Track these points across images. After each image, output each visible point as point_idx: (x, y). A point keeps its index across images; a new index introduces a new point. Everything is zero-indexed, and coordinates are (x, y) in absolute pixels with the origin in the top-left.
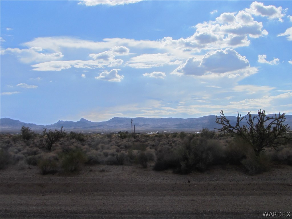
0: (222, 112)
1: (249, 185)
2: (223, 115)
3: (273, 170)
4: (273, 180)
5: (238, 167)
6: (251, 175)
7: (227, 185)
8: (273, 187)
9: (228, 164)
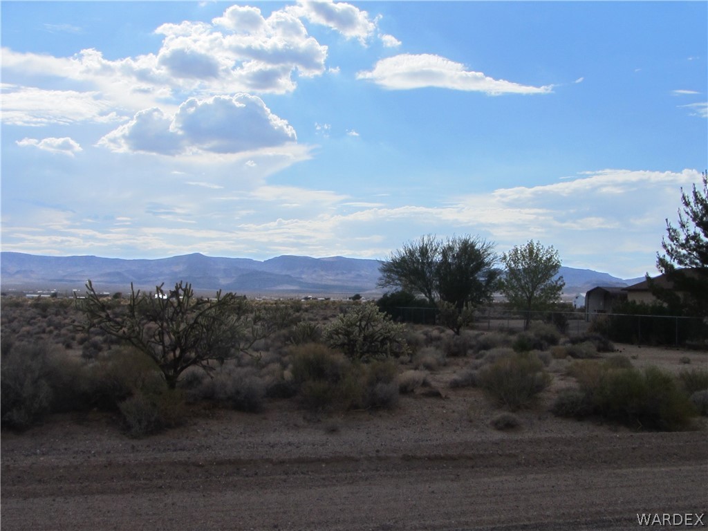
0: (90, 282)
1: (106, 467)
2: (92, 290)
3: (195, 424)
4: (181, 450)
5: (114, 418)
6: (134, 437)
7: (53, 469)
8: (162, 471)
9: (95, 409)
